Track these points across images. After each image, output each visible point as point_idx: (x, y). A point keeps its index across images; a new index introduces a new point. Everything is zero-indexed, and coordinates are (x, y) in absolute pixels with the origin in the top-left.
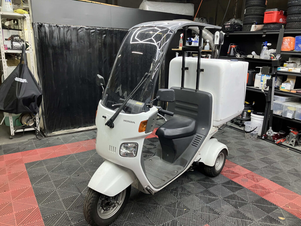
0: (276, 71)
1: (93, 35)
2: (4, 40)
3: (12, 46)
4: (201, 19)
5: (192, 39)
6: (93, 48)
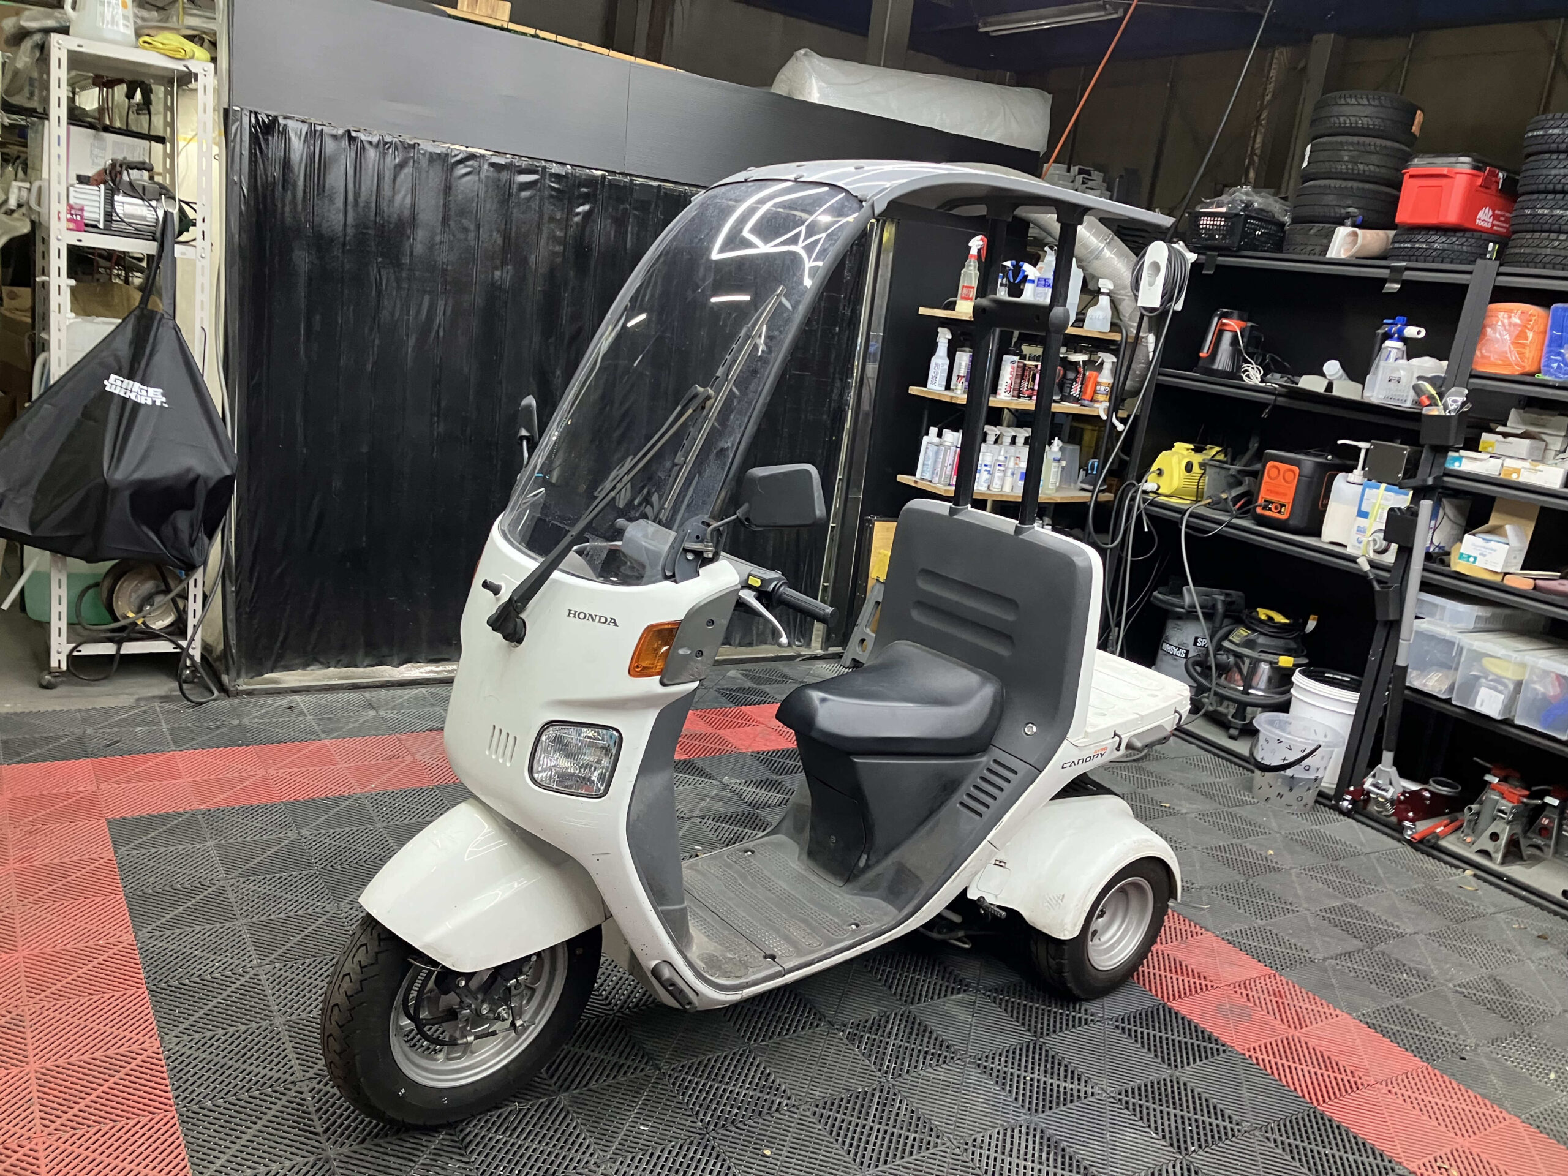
0: (1437, 472)
1: (529, 199)
2: (74, 180)
3: (109, 215)
4: (1080, 172)
5: (1027, 268)
6: (522, 263)
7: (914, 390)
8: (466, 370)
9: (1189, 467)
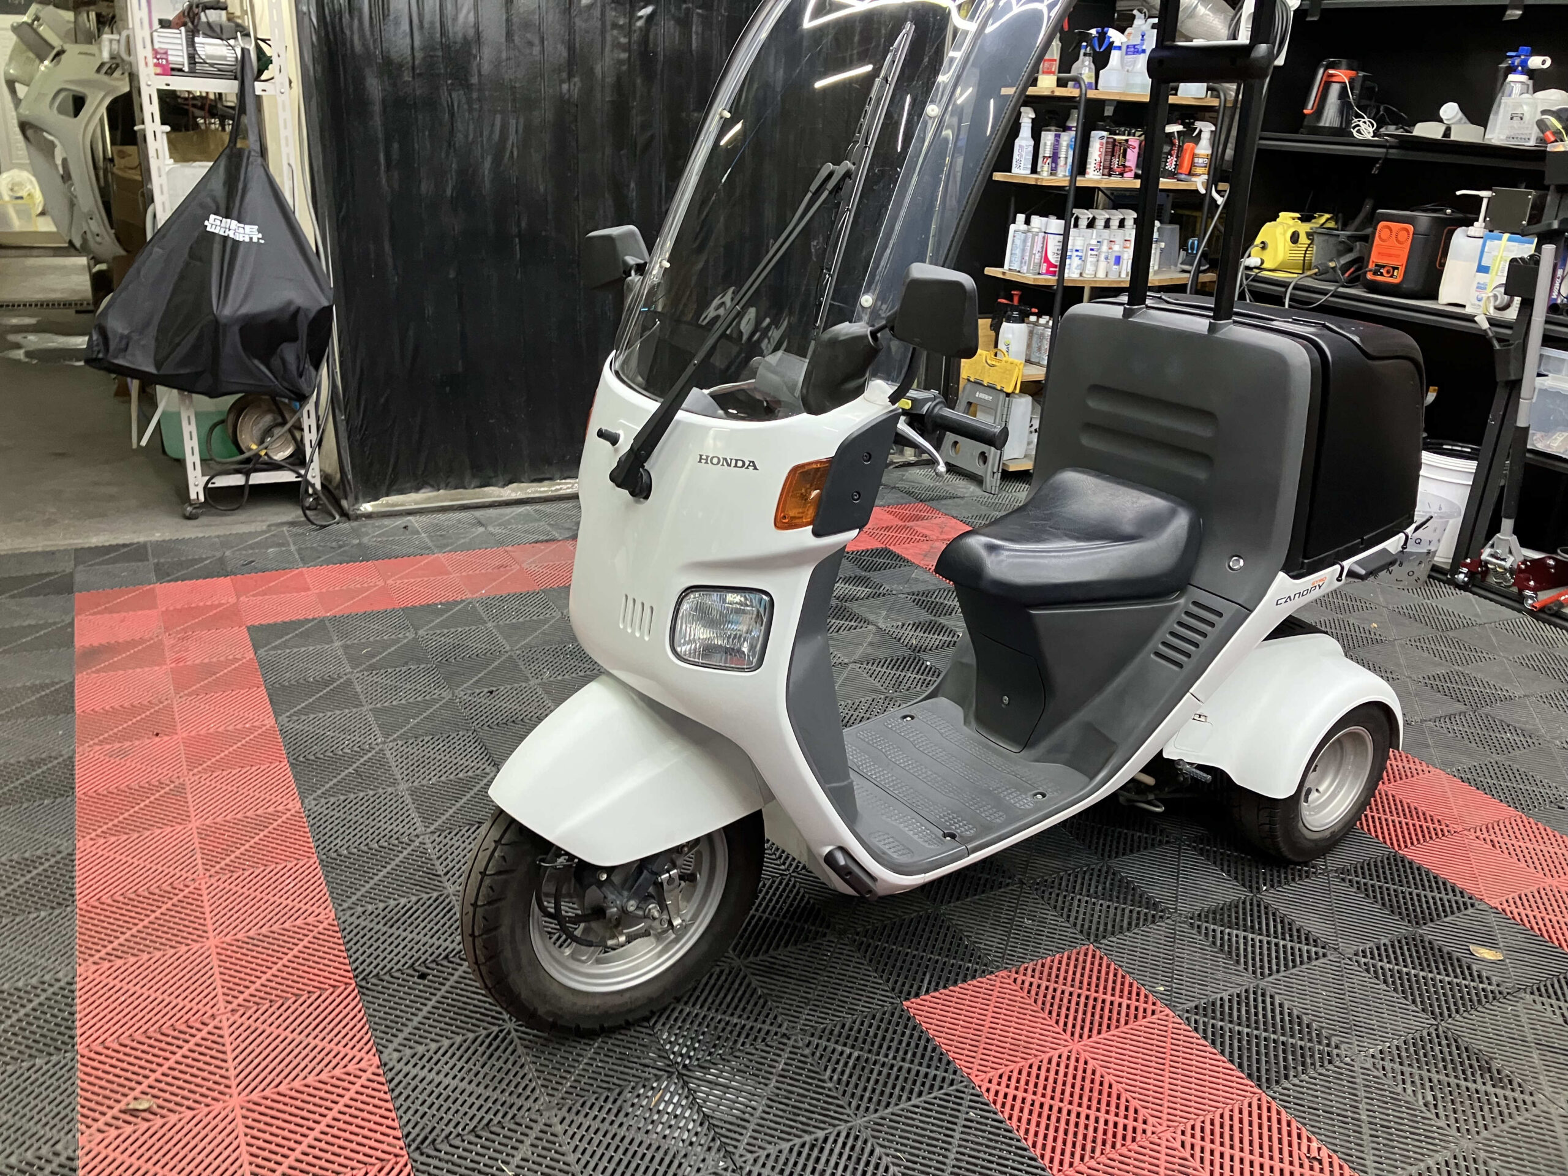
2: (156, 25)
3: (192, 58)
5: (1113, 34)
6: (589, 74)
7: (998, 176)
8: (542, 189)
9: (1295, 238)
